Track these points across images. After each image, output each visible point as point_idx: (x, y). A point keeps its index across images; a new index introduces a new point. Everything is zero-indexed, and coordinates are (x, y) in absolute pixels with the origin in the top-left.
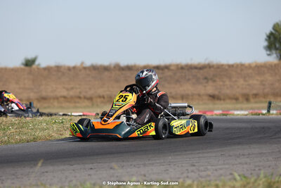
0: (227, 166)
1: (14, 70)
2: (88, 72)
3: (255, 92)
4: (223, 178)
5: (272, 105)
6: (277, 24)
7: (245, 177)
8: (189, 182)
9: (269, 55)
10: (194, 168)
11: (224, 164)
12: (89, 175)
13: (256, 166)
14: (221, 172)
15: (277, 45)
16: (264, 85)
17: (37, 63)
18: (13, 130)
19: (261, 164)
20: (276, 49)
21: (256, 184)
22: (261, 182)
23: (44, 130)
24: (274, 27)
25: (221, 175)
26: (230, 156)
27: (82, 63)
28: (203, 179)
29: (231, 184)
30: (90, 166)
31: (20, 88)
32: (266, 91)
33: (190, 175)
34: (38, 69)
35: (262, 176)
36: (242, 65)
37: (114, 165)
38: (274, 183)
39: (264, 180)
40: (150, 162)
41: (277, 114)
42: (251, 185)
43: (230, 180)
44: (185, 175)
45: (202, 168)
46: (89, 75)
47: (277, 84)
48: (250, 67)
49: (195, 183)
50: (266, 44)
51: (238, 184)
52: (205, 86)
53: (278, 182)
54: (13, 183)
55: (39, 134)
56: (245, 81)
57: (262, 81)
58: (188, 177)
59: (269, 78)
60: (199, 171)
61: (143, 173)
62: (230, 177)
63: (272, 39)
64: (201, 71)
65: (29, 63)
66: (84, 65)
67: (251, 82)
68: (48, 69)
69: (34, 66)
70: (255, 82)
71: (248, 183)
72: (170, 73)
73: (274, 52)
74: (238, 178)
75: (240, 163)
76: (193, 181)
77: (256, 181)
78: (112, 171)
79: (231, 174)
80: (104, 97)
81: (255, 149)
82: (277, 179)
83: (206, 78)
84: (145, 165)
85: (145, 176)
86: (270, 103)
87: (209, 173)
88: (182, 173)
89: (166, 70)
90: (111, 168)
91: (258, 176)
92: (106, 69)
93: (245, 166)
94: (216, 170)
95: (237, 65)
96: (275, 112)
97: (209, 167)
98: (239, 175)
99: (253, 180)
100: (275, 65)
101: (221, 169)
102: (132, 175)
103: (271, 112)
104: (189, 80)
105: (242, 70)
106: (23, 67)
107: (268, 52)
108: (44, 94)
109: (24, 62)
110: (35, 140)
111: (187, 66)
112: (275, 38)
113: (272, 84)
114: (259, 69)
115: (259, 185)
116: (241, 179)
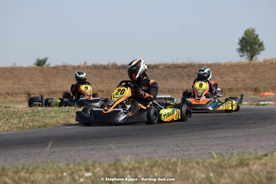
0: (206, 147)
1: (28, 69)
2: (90, 71)
3: (229, 87)
4: (202, 156)
5: (244, 97)
6: (248, 30)
7: (221, 155)
8: (174, 160)
9: (241, 56)
10: (178, 149)
11: (204, 145)
12: (91, 154)
13: (230, 147)
14: (201, 151)
15: (248, 48)
16: (237, 81)
17: (47, 63)
18: (27, 118)
19: (234, 145)
20: (247, 51)
21: (230, 161)
22: (234, 159)
23: (53, 117)
24: (246, 33)
25: (201, 154)
26: (208, 138)
27: (85, 63)
28: (186, 158)
29: (209, 161)
30: (92, 147)
31: (33, 84)
32: (239, 86)
33: (175, 154)
34: (48, 68)
35: (235, 154)
36: (219, 64)
37: (112, 146)
38: (245, 160)
39: (236, 157)
40: (142, 144)
41: (247, 105)
42: (226, 162)
43: (209, 158)
44: (171, 154)
45: (185, 149)
46: (90, 73)
47: (248, 81)
48: (225, 66)
49: (180, 160)
50: (239, 47)
51: (215, 161)
52: (188, 82)
53: (248, 159)
54: (27, 161)
55: (49, 121)
56: (222, 78)
57: (235, 78)
58: (173, 156)
59: (241, 75)
60: (183, 150)
61: (135, 153)
62: (209, 155)
63: (244, 43)
64: (185, 70)
65: (41, 63)
66: (87, 65)
67: (226, 78)
68: (56, 68)
69: (45, 66)
70: (230, 79)
71: (224, 160)
72: (158, 71)
73: (246, 54)
74: (215, 156)
75: (217, 145)
76: (178, 159)
77: (230, 158)
78: (110, 151)
79: (209, 153)
80: (103, 92)
81: (230, 133)
82: (247, 157)
83: (188, 76)
84: (137, 146)
85: (137, 155)
86: (242, 96)
87: (191, 152)
88: (168, 153)
89: (155, 69)
90: (109, 149)
91: (232, 154)
92: (105, 68)
93: (221, 146)
94: (197, 150)
95: (215, 64)
96: (246, 103)
97: (191, 148)
98: (217, 154)
99: (227, 158)
100: (247, 64)
101: (201, 149)
102: (127, 154)
103: (243, 103)
104: (174, 77)
105: (218, 69)
106: (35, 66)
107: (241, 54)
108: (53, 89)
109: (36, 62)
110: (45, 126)
111: (173, 65)
112: (247, 42)
113: (244, 81)
114: (233, 68)
115: (233, 161)
116: (218, 157)
